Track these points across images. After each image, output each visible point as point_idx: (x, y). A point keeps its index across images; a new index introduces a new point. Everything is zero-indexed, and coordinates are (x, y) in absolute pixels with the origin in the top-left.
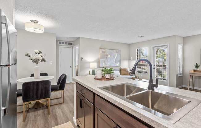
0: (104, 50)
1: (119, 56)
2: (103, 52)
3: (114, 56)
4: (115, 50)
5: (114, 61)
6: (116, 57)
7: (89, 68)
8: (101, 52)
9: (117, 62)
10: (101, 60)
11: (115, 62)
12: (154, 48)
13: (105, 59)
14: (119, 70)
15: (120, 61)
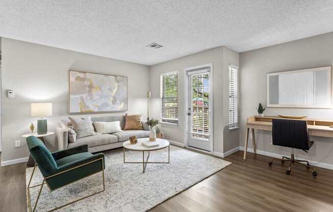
0: (81, 75)
1: (125, 89)
2: (78, 78)
3: (110, 90)
4: (113, 77)
5: (112, 99)
6: (115, 91)
7: (29, 116)
8: (72, 79)
9: (118, 102)
10: (72, 97)
11: (114, 102)
12: (189, 73)
13: (84, 96)
14: (122, 118)
15: (126, 101)
